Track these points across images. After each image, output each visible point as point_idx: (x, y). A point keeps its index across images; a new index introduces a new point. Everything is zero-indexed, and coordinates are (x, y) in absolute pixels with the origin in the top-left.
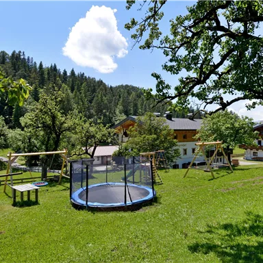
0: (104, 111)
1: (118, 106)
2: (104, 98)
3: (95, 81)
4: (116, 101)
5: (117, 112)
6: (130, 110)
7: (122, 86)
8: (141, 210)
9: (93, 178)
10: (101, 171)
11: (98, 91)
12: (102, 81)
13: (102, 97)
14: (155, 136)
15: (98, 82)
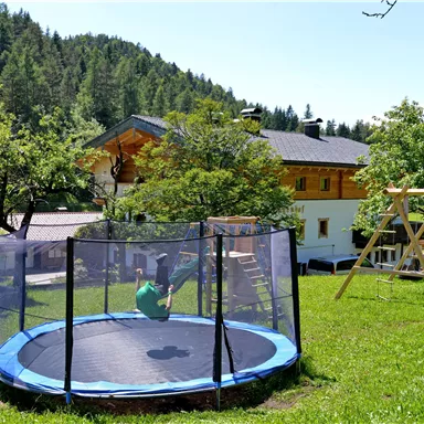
0: (36, 108)
1: (79, 96)
2: (35, 67)
3: (5, 15)
4: (74, 81)
5: (76, 115)
6: (115, 109)
7: (88, 37)
8: (270, 402)
9: (33, 303)
10: (44, 287)
11: (15, 44)
12: (27, 18)
13: (28, 65)
14: (228, 174)
15: (16, 18)
